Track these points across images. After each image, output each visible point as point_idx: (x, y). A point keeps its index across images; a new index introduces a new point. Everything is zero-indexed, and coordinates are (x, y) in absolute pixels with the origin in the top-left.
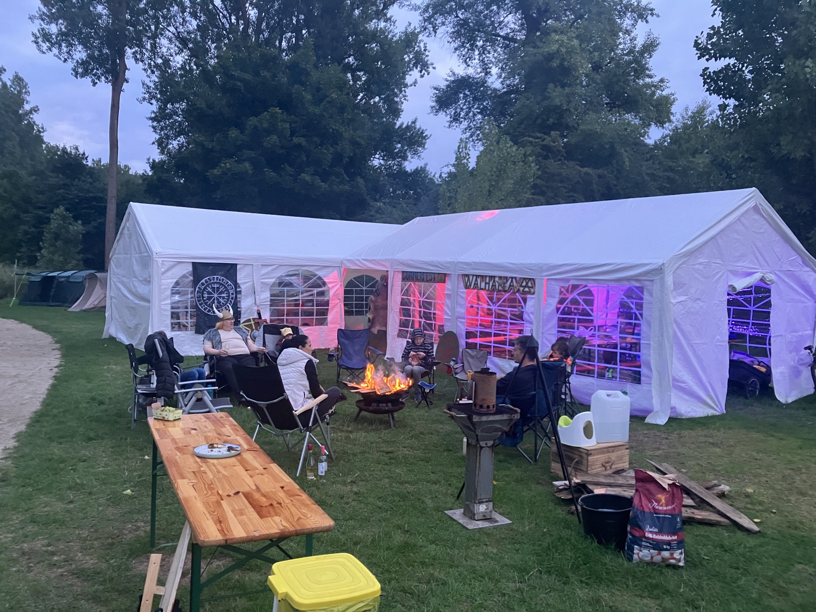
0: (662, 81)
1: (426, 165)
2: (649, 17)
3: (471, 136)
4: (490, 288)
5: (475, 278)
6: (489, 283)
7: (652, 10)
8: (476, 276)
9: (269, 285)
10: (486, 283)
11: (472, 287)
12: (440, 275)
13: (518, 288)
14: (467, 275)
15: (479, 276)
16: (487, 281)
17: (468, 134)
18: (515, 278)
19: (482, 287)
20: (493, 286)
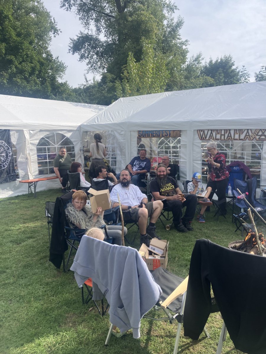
0: (186, 41)
1: (67, 82)
2: (175, 10)
3: (91, 66)
4: (226, 138)
5: (210, 132)
6: (224, 135)
7: (176, 7)
8: (212, 130)
9: (35, 144)
10: (221, 135)
11: (207, 138)
12: (176, 132)
13: (253, 137)
14: (202, 130)
15: (214, 130)
16: (223, 133)
17: (90, 66)
18: (251, 130)
19: (217, 138)
20: (228, 136)
